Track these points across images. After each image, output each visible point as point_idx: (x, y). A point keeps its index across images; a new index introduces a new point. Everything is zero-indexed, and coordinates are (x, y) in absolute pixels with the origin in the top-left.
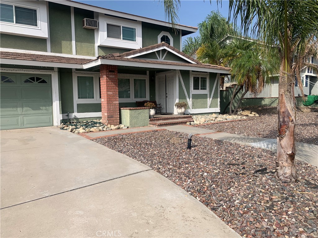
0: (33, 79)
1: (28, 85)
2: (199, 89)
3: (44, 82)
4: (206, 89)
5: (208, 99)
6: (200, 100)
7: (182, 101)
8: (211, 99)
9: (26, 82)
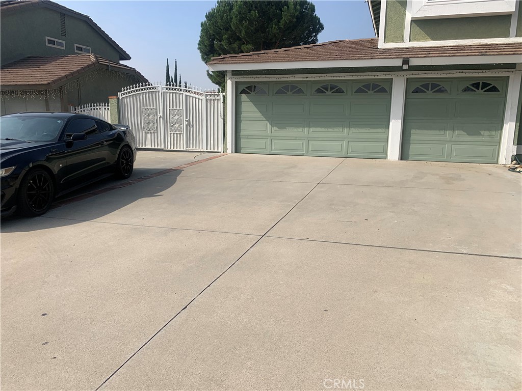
0: (477, 86)
3: (493, 89)
9: (465, 90)
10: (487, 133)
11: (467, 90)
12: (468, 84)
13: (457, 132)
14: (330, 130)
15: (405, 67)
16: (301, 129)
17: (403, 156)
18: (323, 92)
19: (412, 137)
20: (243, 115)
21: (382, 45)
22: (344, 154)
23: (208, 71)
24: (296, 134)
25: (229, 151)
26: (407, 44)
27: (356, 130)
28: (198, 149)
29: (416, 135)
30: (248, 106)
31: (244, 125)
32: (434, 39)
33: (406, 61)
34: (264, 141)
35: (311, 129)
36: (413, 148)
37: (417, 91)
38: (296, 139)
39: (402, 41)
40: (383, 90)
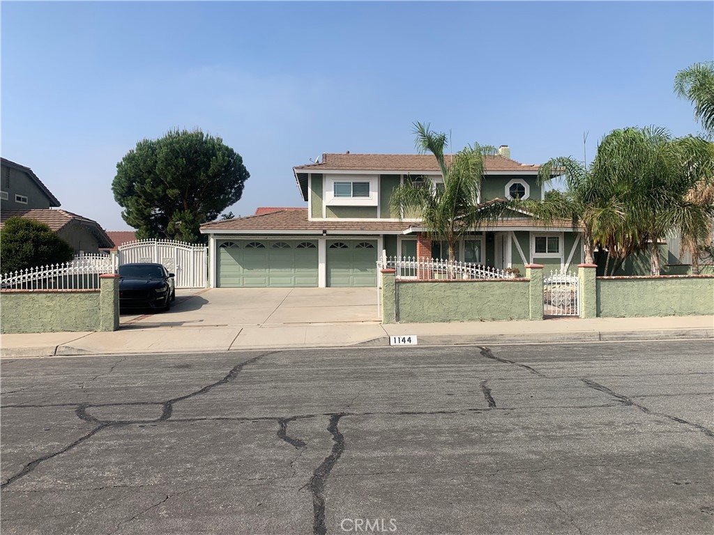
0: (362, 244)
1: (358, 249)
2: (545, 252)
3: (371, 246)
4: (558, 252)
5: (562, 265)
6: (548, 265)
7: (517, 266)
8: (567, 265)
9: (357, 247)
10: (370, 270)
11: (358, 247)
12: (358, 244)
13: (355, 270)
14: (283, 270)
15: (325, 235)
16: (264, 270)
17: (328, 285)
18: (276, 247)
19: (332, 274)
20: (222, 261)
21: (310, 219)
22: (292, 285)
23: (122, 213)
24: (261, 273)
25: (212, 286)
26: (325, 219)
27: (299, 270)
28: (186, 286)
29: (334, 272)
30: (225, 254)
31: (222, 268)
32: (339, 217)
33: (325, 232)
34: (238, 279)
35: (271, 270)
36: (333, 280)
37: (332, 247)
38: (260, 276)
39: (322, 217)
40: (313, 246)
